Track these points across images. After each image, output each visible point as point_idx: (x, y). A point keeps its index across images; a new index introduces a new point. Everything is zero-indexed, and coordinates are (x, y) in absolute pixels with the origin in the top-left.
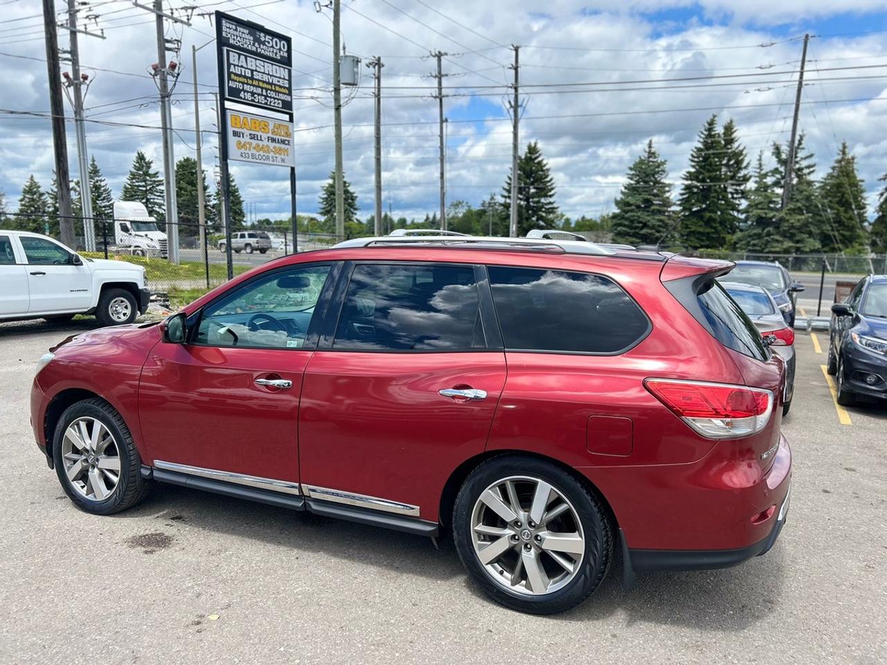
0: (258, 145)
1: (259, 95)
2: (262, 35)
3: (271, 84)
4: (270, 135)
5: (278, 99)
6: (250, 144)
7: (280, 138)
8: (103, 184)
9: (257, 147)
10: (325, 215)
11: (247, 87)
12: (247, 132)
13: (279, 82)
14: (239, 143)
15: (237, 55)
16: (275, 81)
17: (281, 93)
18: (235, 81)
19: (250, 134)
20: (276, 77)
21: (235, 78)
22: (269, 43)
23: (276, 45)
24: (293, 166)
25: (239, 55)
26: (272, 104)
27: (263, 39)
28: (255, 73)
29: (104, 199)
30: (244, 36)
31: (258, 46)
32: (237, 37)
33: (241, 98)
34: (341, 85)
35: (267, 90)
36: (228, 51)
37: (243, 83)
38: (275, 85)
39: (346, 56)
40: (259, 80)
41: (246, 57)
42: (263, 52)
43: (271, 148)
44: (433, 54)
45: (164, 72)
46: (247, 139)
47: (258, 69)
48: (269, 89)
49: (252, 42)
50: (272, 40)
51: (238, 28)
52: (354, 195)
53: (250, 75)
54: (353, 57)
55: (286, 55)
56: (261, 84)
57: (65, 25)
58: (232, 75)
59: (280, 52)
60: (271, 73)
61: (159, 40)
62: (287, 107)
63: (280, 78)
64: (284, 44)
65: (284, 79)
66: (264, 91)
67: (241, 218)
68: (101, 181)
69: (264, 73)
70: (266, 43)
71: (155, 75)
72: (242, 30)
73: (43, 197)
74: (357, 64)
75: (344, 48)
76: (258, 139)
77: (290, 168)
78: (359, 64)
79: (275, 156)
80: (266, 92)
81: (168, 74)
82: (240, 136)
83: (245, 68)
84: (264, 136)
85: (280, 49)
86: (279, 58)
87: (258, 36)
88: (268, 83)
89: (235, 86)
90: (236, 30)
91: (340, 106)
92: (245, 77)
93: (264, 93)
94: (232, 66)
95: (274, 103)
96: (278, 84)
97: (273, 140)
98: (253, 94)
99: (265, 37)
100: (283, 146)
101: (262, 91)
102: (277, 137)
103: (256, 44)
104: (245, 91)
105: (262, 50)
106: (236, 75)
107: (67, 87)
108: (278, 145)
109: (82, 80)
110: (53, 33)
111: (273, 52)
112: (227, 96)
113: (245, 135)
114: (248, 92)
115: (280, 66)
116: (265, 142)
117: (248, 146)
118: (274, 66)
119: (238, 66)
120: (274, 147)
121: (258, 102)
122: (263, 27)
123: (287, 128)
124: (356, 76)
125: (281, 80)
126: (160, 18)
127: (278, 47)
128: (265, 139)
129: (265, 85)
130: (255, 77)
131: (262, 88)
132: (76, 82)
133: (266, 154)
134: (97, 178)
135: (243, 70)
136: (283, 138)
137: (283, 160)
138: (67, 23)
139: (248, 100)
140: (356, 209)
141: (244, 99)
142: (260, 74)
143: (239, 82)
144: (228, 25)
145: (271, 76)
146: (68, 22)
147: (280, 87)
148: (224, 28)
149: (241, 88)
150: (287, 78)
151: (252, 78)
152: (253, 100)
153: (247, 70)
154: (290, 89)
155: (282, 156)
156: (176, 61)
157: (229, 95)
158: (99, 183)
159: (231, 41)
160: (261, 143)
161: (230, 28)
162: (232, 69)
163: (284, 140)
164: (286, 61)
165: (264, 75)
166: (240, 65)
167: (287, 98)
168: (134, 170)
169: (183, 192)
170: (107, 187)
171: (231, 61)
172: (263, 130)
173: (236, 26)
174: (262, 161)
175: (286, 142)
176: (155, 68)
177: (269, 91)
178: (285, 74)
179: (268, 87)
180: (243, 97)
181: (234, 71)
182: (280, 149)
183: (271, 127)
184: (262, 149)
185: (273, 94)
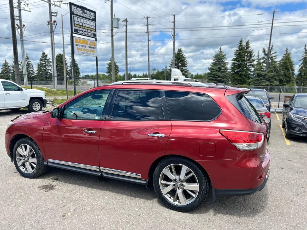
0: (84, 49)
1: (85, 31)
2: (86, 10)
4: (89, 45)
5: (92, 33)
6: (82, 49)
8: (30, 63)
9: (84, 50)
10: (108, 73)
11: (80, 29)
12: (81, 45)
13: (91, 27)
14: (78, 48)
15: (77, 18)
17: (92, 31)
20: (90, 25)
21: (76, 26)
23: (91, 14)
24: (97, 56)
28: (83, 24)
29: (31, 68)
30: (79, 11)
32: (77, 11)
34: (114, 28)
36: (74, 16)
37: (79, 27)
38: (90, 28)
39: (115, 18)
40: (85, 26)
41: (80, 18)
42: (86, 17)
43: (89, 50)
45: (51, 24)
46: (81, 47)
49: (82, 13)
50: (89, 12)
51: (77, 8)
52: (118, 66)
54: (118, 18)
55: (94, 17)
56: (85, 28)
57: (17, 7)
61: (50, 12)
62: (95, 36)
64: (93, 14)
65: (93, 26)
67: (79, 74)
68: (30, 62)
69: (86, 24)
70: (87, 14)
71: (48, 25)
72: (79, 9)
73: (10, 67)
75: (114, 15)
76: (84, 47)
78: (120, 21)
79: (90, 53)
81: (53, 24)
82: (78, 46)
84: (87, 46)
85: (92, 16)
86: (92, 19)
87: (84, 11)
88: (88, 27)
89: (76, 29)
90: (77, 9)
91: (113, 35)
92: (80, 25)
95: (90, 34)
97: (90, 47)
98: (83, 31)
99: (87, 11)
102: (91, 46)
103: (84, 14)
107: (17, 29)
109: (23, 26)
110: (12, 10)
111: (89, 16)
115: (92, 22)
116: (87, 48)
118: (90, 22)
120: (90, 50)
121: (84, 34)
122: (86, 8)
123: (95, 43)
124: (119, 25)
126: (50, 5)
132: (21, 27)
133: (87, 52)
134: (28, 61)
135: (79, 23)
139: (81, 33)
140: (119, 71)
143: (78, 27)
147: (92, 29)
148: (72, 8)
149: (78, 29)
151: (82, 26)
154: (95, 29)
155: (93, 53)
156: (56, 20)
157: (74, 32)
158: (29, 62)
159: (75, 13)
160: (85, 48)
161: (74, 8)
162: (75, 23)
163: (93, 47)
164: (94, 20)
165: (87, 25)
166: (78, 21)
167: (95, 33)
168: (41, 58)
169: (58, 65)
170: (32, 64)
171: (75, 20)
172: (86, 44)
173: (77, 7)
174: (86, 55)
175: (94, 48)
176: (48, 22)
177: (88, 30)
178: (94, 24)
179: (88, 29)
180: (79, 32)
181: (76, 23)
182: (92, 50)
183: (89, 43)
184: (86, 50)
185: (90, 31)
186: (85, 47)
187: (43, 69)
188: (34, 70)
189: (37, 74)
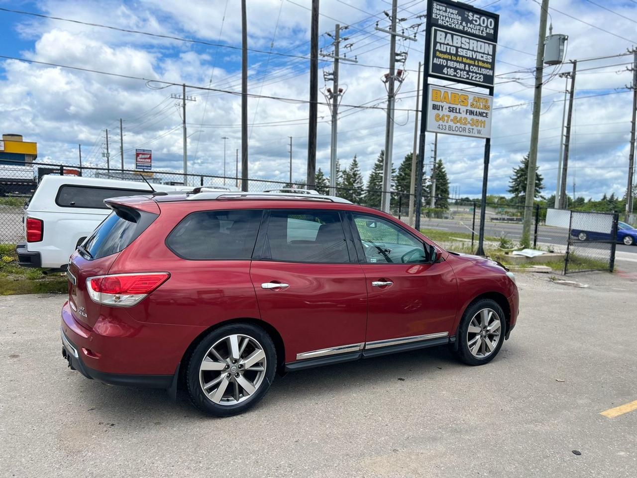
0: (456, 118)
1: (461, 70)
2: (470, 14)
3: (474, 60)
4: (469, 108)
5: (480, 74)
6: (448, 116)
7: (478, 110)
8: (358, 172)
9: (455, 120)
10: (513, 193)
11: (450, 64)
12: (446, 106)
13: (482, 57)
14: (438, 115)
15: (444, 34)
16: (479, 57)
17: (483, 67)
18: (440, 58)
19: (449, 107)
20: (480, 53)
21: (440, 55)
22: (476, 21)
23: (484, 23)
24: (488, 137)
25: (446, 33)
26: (473, 78)
27: (471, 18)
28: (459, 50)
29: (358, 182)
30: (452, 16)
31: (465, 25)
32: (446, 17)
33: (444, 74)
34: (544, 65)
35: (470, 65)
36: (436, 31)
37: (447, 60)
38: (479, 60)
39: (552, 36)
40: (463, 57)
41: (452, 35)
42: (469, 30)
43: (469, 120)
44: (631, 50)
45: (392, 78)
46: (446, 112)
47: (463, 46)
48: (472, 65)
49: (460, 21)
50: (480, 19)
51: (448, 10)
52: (541, 177)
53: (454, 52)
54: (560, 35)
55: (492, 32)
56: (465, 60)
57: (331, 55)
58: (437, 52)
59: (486, 30)
60: (475, 49)
61: (391, 54)
62: (488, 82)
63: (484, 53)
64: (491, 22)
65: (488, 54)
66: (467, 66)
68: (358, 171)
69: (468, 49)
70: (474, 22)
71: (386, 82)
72: (451, 11)
73: (325, 182)
74: (564, 42)
75: (551, 29)
76: (456, 112)
77: (485, 140)
78: (566, 42)
79: (471, 127)
80: (469, 67)
81: (395, 79)
82: (439, 110)
83: (451, 46)
84: (463, 109)
85: (487, 27)
86: (485, 35)
87: (466, 16)
88: (472, 59)
89: (439, 63)
90: (446, 11)
91: (542, 84)
92: (450, 54)
93: (467, 68)
94: (438, 45)
95: (476, 78)
96: (482, 59)
97: (472, 113)
98: (456, 69)
99: (473, 16)
100: (480, 118)
101: (465, 67)
102: (475, 110)
103: (464, 23)
104: (448, 67)
105: (469, 28)
106: (441, 52)
107: (329, 99)
108: (475, 117)
109: (338, 93)
110: (315, 54)
111: (479, 30)
112: (431, 72)
113: (444, 108)
114: (451, 68)
115: (485, 43)
116: (463, 115)
117: (446, 118)
118: (479, 42)
119: (444, 44)
120: (472, 119)
121: (460, 77)
122: (472, 7)
123: (487, 101)
124: (561, 54)
125: (485, 56)
126: (394, 37)
127: (485, 25)
128: (464, 111)
129: (468, 61)
130: (459, 53)
131: (465, 64)
132: (335, 94)
133: (463, 126)
134: (355, 169)
135: (449, 47)
136: (481, 111)
137: (479, 132)
138: (333, 54)
139: (450, 75)
140: (542, 188)
141: (447, 74)
142: (465, 51)
143: (444, 59)
144: (438, 7)
145: (475, 52)
146: (334, 52)
147: (484, 62)
148: (434, 11)
149: (445, 64)
150: (491, 53)
151: (456, 55)
152: (455, 76)
153: (452, 48)
154: (493, 64)
155: (479, 128)
156: (402, 68)
157: (432, 72)
158: (356, 172)
159: (440, 22)
160: (459, 116)
161: (440, 10)
162: (438, 47)
163: (482, 113)
164: (492, 38)
165: (468, 51)
166: (446, 43)
167: (490, 73)
168: (378, 163)
169: (407, 177)
170: (360, 175)
171: (438, 40)
172: (462, 103)
173: (446, 8)
174: (458, 133)
175: (484, 115)
176: (386, 76)
177: (471, 67)
178: (490, 49)
179: (472, 62)
180: (446, 73)
181: (440, 49)
182: (477, 121)
183: (470, 101)
184: (459, 121)
185: (475, 69)
186: (458, 111)
187: (377, 183)
188: (362, 186)
189: (367, 194)
